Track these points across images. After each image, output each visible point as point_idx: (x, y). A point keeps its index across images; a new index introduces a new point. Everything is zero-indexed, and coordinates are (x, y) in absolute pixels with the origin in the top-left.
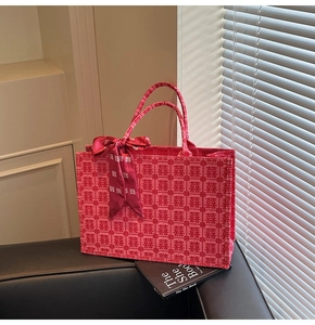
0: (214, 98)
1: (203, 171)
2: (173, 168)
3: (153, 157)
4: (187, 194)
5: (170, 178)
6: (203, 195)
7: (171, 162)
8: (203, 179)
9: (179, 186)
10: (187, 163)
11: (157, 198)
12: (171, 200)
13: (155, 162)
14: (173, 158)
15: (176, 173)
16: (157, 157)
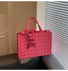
0: (43, 20)
1: (47, 35)
2: (40, 35)
3: (36, 33)
4: (43, 40)
5: (40, 38)
6: (47, 40)
7: (40, 34)
8: (47, 37)
9: (42, 39)
10: (43, 34)
11: (37, 42)
12: (40, 42)
13: (37, 34)
14: (40, 33)
15: (41, 36)
16: (37, 33)
